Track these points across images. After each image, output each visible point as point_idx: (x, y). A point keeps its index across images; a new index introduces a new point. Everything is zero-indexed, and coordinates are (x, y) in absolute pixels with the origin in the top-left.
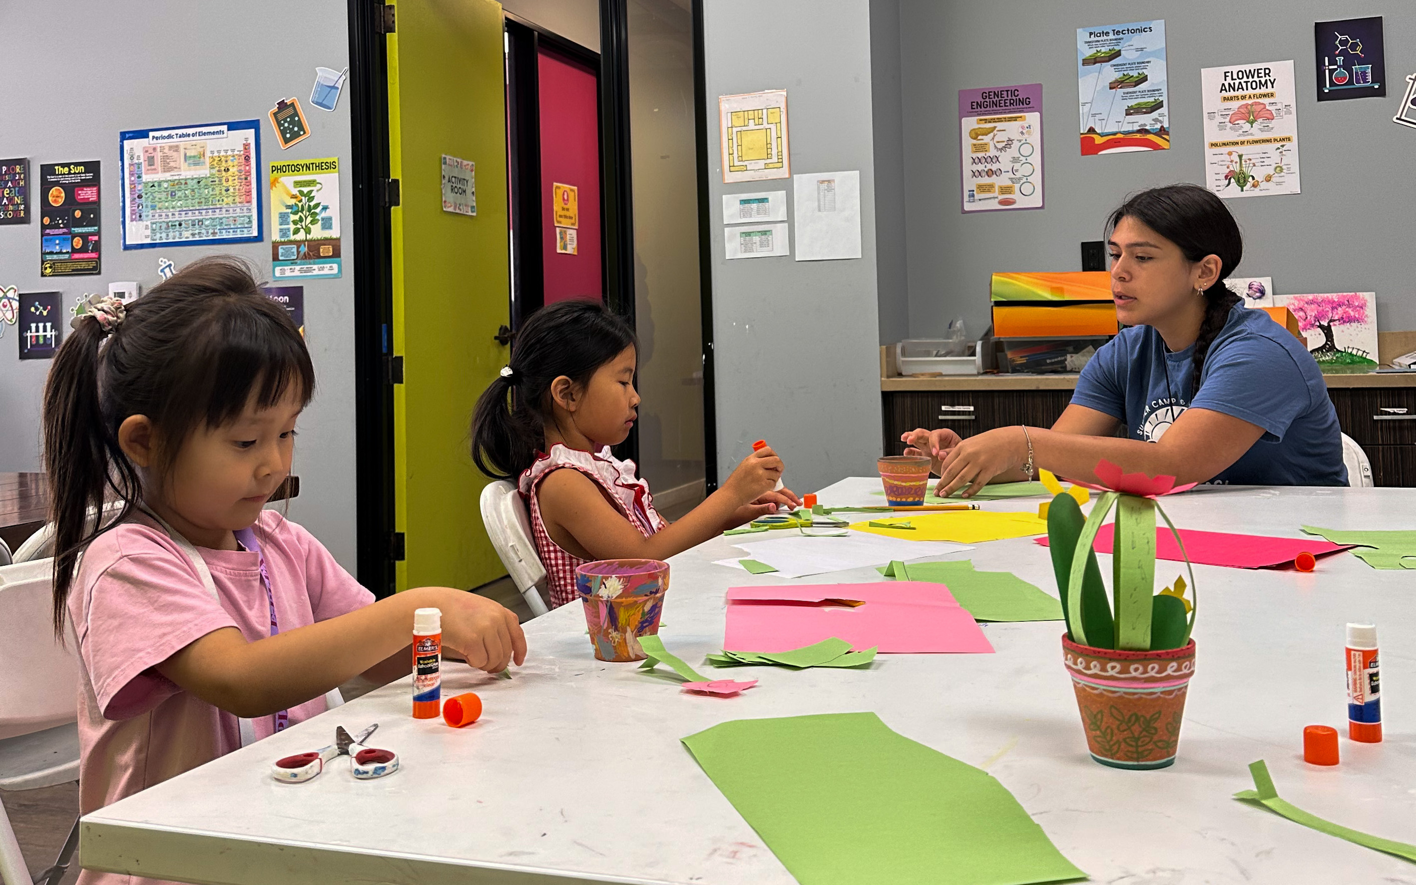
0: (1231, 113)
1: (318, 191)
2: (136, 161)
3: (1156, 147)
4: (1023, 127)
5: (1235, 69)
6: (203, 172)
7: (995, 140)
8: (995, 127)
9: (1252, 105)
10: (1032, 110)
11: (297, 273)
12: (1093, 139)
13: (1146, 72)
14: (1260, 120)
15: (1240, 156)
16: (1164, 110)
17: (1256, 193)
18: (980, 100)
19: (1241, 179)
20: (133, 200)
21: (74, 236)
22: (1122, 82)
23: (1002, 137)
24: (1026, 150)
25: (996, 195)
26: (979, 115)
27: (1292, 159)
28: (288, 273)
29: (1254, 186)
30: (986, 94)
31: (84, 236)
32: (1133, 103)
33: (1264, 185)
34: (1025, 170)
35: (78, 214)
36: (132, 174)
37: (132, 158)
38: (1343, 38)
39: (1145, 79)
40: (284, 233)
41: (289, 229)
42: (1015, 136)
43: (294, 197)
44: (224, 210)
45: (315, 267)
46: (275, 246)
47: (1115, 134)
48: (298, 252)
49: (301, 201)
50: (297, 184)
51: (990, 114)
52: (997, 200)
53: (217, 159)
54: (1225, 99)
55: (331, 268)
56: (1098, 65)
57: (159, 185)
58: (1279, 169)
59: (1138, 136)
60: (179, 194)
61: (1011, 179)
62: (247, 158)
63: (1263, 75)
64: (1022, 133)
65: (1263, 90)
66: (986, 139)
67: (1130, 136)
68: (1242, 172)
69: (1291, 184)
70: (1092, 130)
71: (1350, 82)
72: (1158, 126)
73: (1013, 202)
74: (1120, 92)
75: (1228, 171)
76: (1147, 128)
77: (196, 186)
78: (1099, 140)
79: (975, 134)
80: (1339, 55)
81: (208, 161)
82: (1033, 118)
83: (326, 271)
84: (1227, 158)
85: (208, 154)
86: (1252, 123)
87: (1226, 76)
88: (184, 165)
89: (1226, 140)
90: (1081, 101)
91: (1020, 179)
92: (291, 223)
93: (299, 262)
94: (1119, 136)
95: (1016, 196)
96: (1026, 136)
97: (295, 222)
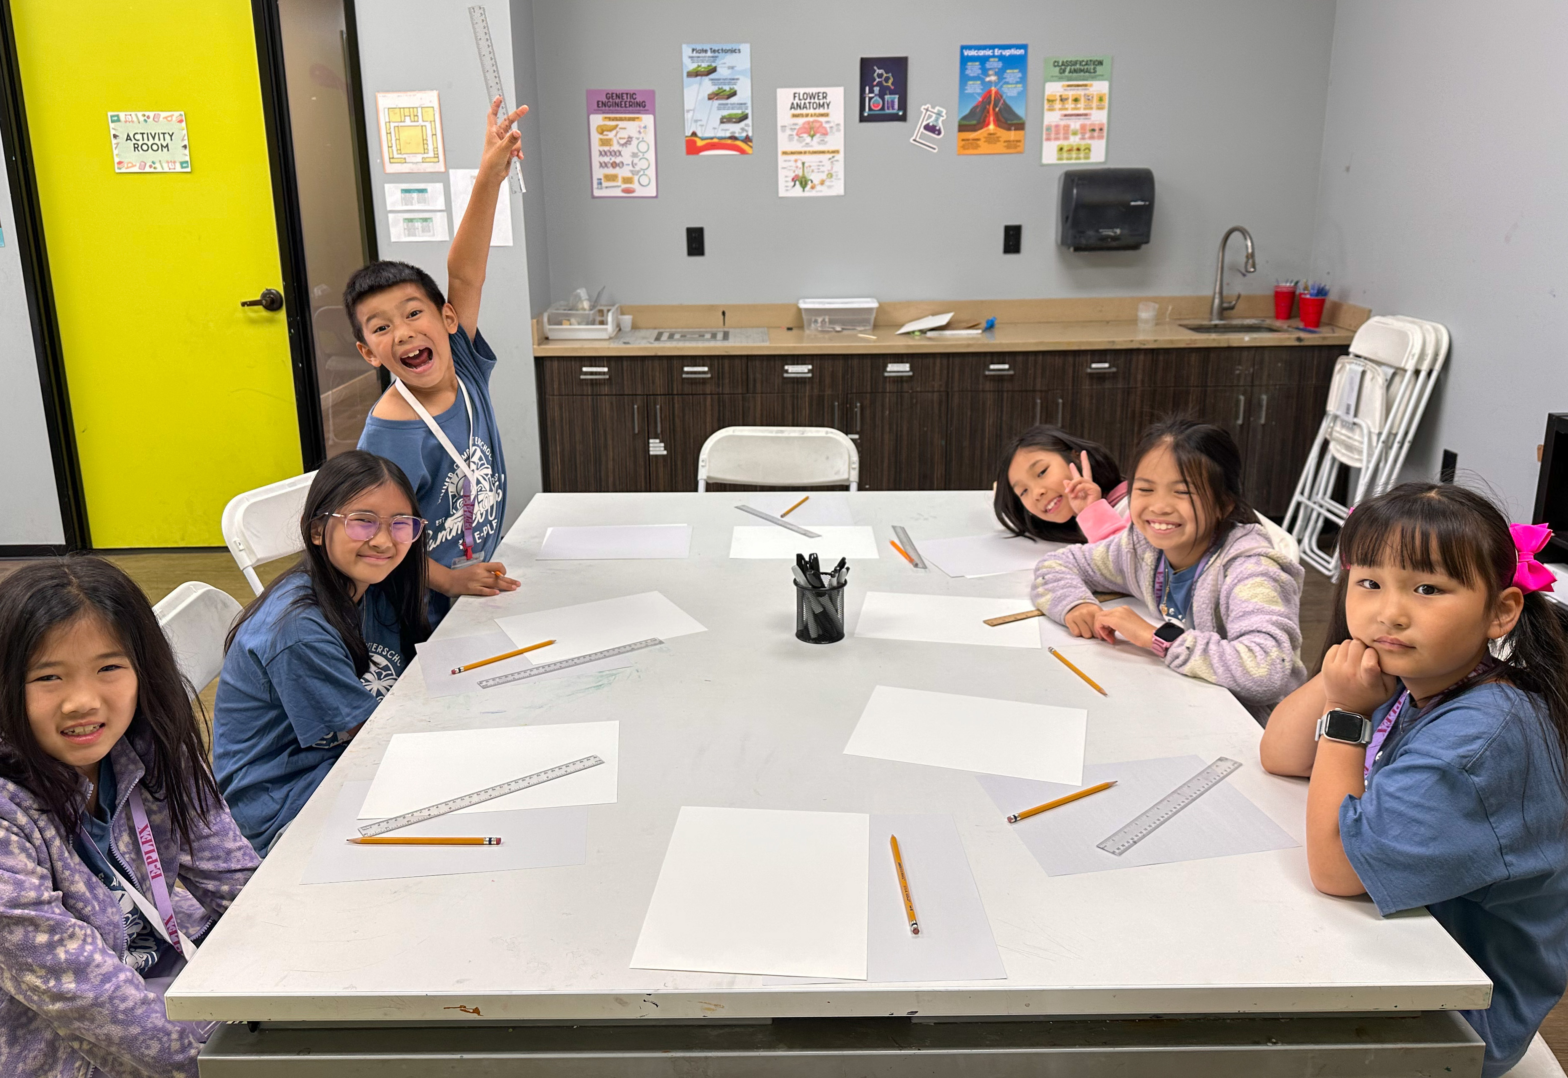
0: (797, 127)
3: (743, 152)
4: (640, 127)
5: (802, 91)
7: (619, 136)
8: (617, 126)
9: (813, 122)
10: (647, 112)
12: (695, 142)
13: (736, 88)
14: (818, 135)
15: (803, 164)
16: (749, 121)
17: (813, 194)
18: (604, 100)
19: (803, 182)
22: (717, 95)
23: (624, 134)
24: (643, 147)
25: (619, 184)
26: (604, 113)
27: (839, 168)
29: (813, 188)
30: (610, 96)
32: (725, 113)
33: (819, 188)
34: (642, 164)
38: (881, 71)
39: (734, 94)
42: (635, 134)
47: (712, 138)
51: (613, 113)
52: (620, 189)
54: (794, 116)
56: (699, 78)
58: (830, 175)
59: (729, 142)
61: (632, 171)
63: (821, 97)
64: (640, 132)
65: (821, 111)
66: (611, 135)
67: (723, 141)
68: (804, 177)
69: (837, 188)
70: (694, 134)
71: (883, 109)
72: (744, 134)
73: (633, 191)
74: (716, 103)
75: (793, 175)
76: (737, 135)
78: (700, 143)
79: (602, 130)
80: (877, 85)
82: (647, 120)
84: (792, 164)
86: (812, 137)
87: (795, 97)
89: (793, 150)
90: (686, 108)
91: (638, 172)
94: (715, 140)
95: (635, 186)
96: (642, 135)
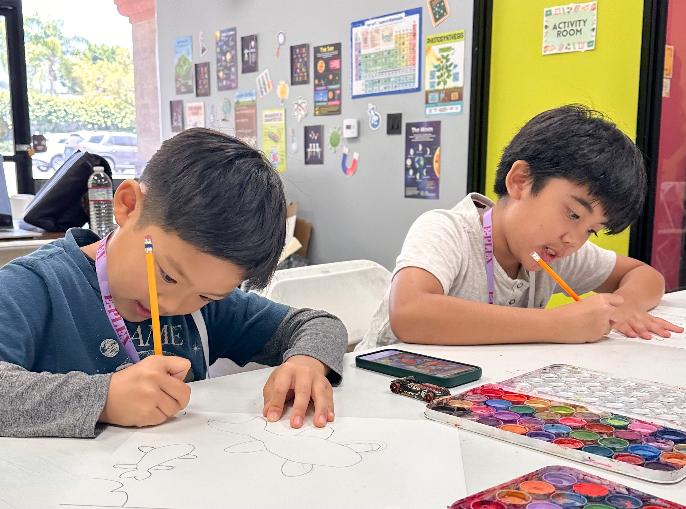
1: (452, 54)
2: (358, 41)
6: (391, 46)
11: (438, 112)
20: (356, 67)
21: (329, 90)
28: (433, 112)
31: (334, 91)
35: (331, 77)
36: (356, 50)
37: (356, 39)
40: (432, 84)
41: (434, 82)
43: (439, 59)
44: (401, 71)
45: (448, 107)
46: (427, 93)
48: (439, 97)
49: (442, 62)
50: (442, 50)
53: (399, 36)
55: (457, 108)
57: (370, 56)
60: (379, 61)
62: (414, 35)
77: (388, 56)
81: (394, 37)
83: (454, 110)
85: (394, 34)
88: (381, 42)
92: (436, 78)
93: (439, 104)
97: (438, 77)
